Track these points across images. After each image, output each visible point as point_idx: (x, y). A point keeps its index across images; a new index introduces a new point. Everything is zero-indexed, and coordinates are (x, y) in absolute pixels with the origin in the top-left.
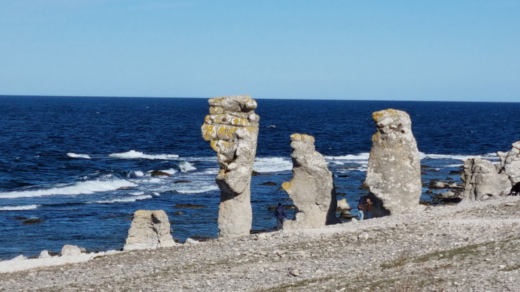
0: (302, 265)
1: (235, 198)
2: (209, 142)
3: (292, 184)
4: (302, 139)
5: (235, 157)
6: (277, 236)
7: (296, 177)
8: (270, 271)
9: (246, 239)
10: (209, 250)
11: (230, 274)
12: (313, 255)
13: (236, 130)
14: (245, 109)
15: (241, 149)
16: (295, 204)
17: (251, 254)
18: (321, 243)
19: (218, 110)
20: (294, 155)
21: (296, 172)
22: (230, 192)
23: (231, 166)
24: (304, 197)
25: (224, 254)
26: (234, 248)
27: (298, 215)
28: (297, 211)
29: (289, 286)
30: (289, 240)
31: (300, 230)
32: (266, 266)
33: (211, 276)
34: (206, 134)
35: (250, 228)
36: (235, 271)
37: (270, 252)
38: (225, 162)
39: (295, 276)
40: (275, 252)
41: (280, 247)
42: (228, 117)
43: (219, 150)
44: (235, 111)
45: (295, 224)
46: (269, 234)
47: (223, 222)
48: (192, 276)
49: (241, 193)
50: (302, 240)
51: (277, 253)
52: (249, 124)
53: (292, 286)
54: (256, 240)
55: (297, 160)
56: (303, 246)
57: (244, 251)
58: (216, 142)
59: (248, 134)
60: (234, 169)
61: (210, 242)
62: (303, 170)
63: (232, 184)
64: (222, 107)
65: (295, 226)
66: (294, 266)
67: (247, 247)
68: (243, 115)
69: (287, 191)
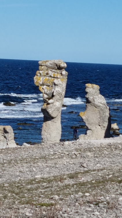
0: (89, 161)
1: (52, 120)
2: (38, 86)
3: (85, 113)
4: (92, 87)
5: (53, 96)
6: (75, 143)
7: (88, 109)
8: (70, 164)
9: (57, 145)
10: (35, 150)
11: (47, 164)
12: (95, 155)
13: (54, 80)
14: (60, 68)
15: (57, 91)
16: (87, 125)
17: (59, 154)
18: (101, 149)
19: (44, 68)
20: (87, 96)
21: (88, 106)
22: (49, 117)
23: (50, 101)
24: (92, 121)
25: (44, 153)
26: (50, 150)
27: (88, 132)
28: (87, 129)
29: (79, 173)
30: (82, 146)
31: (89, 140)
32: (68, 160)
33: (35, 165)
34: (37, 81)
35: (60, 138)
36: (50, 163)
37: (70, 153)
38: (47, 98)
39: (84, 167)
40: (73, 153)
41: (77, 150)
42: (50, 72)
43: (43, 92)
44: (53, 69)
45: (86, 137)
46: (70, 142)
47: (45, 134)
48: (25, 165)
49: (56, 117)
50: (89, 146)
51: (75, 154)
52: (61, 77)
53: (81, 173)
54: (63, 145)
55: (89, 99)
56: (90, 150)
57: (55, 151)
58: (42, 86)
59: (61, 83)
60: (52, 103)
61: (36, 146)
62: (92, 105)
63: (51, 112)
64: (46, 66)
65: (86, 138)
66: (84, 161)
67: (57, 149)
68: (58, 71)
69: (82, 117)
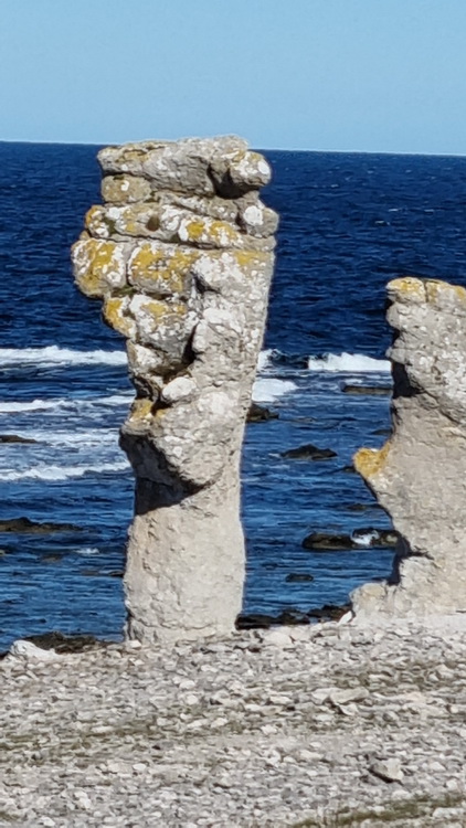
0: (415, 744)
1: (188, 501)
2: (100, 299)
3: (390, 455)
4: (429, 299)
5: (190, 356)
6: (331, 639)
7: (403, 431)
8: (300, 761)
9: (221, 648)
10: (89, 685)
11: (160, 769)
12: (454, 709)
13: (195, 259)
14: (228, 188)
15: (212, 326)
16: (399, 525)
17: (235, 702)
19: (131, 189)
20: (399, 354)
21: (403, 414)
22: (170, 482)
23: (172, 389)
24: (432, 503)
25: (143, 697)
26: (176, 680)
27: (408, 567)
28: (403, 550)
29: (361, 818)
30: (374, 652)
31: (412, 617)
32: (288, 743)
33: (91, 775)
34: (90, 271)
35: (237, 608)
36: (180, 760)
37: (302, 696)
38: (153, 372)
39: (389, 781)
40: (320, 696)
41: (340, 678)
42: (169, 213)
43: (132, 332)
44: (190, 192)
45: (397, 597)
46: (301, 632)
47: (143, 586)
48: (28, 774)
49: (209, 484)
50: (417, 654)
51: (329, 701)
52: (240, 240)
53: (373, 816)
54: (256, 650)
55: (409, 370)
56: (421, 676)
57: (211, 690)
58: (125, 300)
59: (239, 276)
60: (186, 400)
61: (94, 655)
62: (427, 407)
63: (177, 451)
64: (149, 179)
65: (398, 605)
66: (387, 746)
67: (222, 677)
68: (221, 206)
69: (371, 479)
